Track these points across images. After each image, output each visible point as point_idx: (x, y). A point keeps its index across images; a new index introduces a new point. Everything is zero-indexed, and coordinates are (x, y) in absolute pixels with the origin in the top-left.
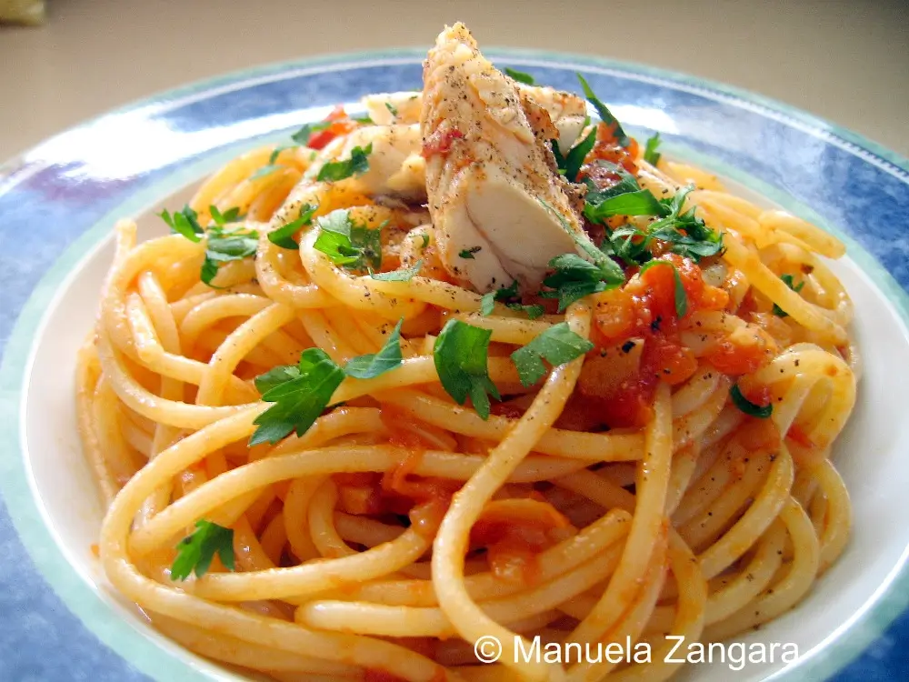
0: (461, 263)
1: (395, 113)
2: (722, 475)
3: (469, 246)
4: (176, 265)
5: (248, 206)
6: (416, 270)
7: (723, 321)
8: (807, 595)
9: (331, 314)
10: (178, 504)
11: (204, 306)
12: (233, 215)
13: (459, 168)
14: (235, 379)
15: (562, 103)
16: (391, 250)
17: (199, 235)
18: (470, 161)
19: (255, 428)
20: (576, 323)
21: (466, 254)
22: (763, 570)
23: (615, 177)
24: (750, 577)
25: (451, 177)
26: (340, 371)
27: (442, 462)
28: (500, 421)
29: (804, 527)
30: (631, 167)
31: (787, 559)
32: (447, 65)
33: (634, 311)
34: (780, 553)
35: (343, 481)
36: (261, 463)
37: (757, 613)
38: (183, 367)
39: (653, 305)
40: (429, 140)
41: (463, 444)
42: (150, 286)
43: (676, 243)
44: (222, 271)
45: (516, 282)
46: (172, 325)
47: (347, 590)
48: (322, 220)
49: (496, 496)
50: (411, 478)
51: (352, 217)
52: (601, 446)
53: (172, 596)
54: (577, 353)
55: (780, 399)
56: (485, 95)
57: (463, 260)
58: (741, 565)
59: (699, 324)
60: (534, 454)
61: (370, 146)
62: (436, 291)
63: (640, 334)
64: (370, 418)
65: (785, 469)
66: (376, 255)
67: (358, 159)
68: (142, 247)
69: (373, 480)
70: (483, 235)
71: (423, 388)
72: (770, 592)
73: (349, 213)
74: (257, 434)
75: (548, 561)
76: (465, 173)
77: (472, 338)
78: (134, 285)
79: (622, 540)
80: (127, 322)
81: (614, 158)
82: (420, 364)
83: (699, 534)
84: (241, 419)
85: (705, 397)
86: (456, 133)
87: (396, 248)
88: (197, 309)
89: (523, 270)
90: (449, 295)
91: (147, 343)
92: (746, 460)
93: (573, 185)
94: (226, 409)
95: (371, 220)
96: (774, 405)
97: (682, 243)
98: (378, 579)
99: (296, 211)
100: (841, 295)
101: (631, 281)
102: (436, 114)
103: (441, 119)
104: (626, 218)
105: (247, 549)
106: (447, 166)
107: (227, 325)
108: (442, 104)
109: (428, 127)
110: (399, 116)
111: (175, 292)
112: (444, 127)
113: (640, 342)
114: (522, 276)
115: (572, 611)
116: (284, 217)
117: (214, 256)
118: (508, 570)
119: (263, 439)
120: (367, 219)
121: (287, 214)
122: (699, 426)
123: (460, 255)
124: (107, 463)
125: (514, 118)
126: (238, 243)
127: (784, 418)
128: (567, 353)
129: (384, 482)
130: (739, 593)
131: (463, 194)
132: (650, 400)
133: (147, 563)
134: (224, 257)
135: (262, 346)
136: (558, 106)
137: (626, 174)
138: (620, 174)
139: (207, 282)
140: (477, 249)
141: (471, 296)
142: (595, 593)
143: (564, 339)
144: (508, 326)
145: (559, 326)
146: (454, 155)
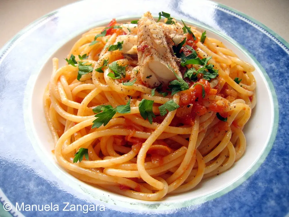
0: (146, 80)
1: (130, 31)
2: (212, 136)
3: (149, 75)
4: (70, 73)
5: (89, 53)
6: (135, 82)
7: (215, 98)
8: (232, 166)
9: (112, 93)
10: (74, 143)
11: (78, 86)
12: (85, 56)
13: (147, 56)
15: (176, 31)
16: (128, 73)
17: (76, 65)
18: (150, 55)
19: (93, 124)
20: (175, 100)
21: (148, 77)
22: (220, 161)
23: (190, 52)
24: (217, 162)
25: (144, 58)
26: (114, 111)
27: (140, 134)
28: (155, 124)
29: (232, 149)
30: (195, 48)
31: (228, 157)
32: (144, 25)
33: (191, 96)
34: (225, 156)
35: (115, 137)
36: (94, 133)
37: (218, 171)
38: (74, 104)
39: (196, 95)
40: (139, 47)
41: (146, 130)
42: (64, 80)
43: (205, 74)
44: (82, 76)
45: (161, 83)
46: (70, 91)
47: (116, 166)
48: (110, 65)
49: (153, 144)
50: (133, 138)
51: (118, 63)
52: (181, 130)
53: (73, 166)
54: (175, 109)
55: (230, 116)
56: (154, 36)
57: (147, 79)
58: (216, 159)
59: (208, 99)
60: (164, 133)
61: (123, 42)
62: (140, 87)
63: (192, 103)
64: (122, 121)
65: (229, 135)
66: (124, 74)
67: (119, 45)
68: (60, 69)
69: (123, 137)
70: (153, 72)
71: (136, 115)
72: (222, 166)
73: (117, 62)
74: (94, 125)
75: (166, 160)
76: (148, 58)
77: (149, 103)
78: (59, 79)
79: (184, 154)
80: (58, 91)
81: (190, 45)
82: (135, 109)
83: (205, 151)
84: (90, 120)
85: (209, 119)
86: (146, 46)
87: (130, 72)
88: (76, 87)
89: (163, 80)
90: (143, 89)
91: (64, 99)
92: (219, 132)
93: (178, 58)
94: (86, 117)
95: (123, 63)
96: (228, 118)
97: (206, 74)
98: (124, 163)
99: (103, 61)
100: (254, 80)
101: (191, 88)
102: (141, 40)
104: (192, 65)
105: (91, 152)
106: (144, 55)
108: (142, 37)
109: (138, 43)
110: (131, 32)
111: (70, 82)
112: (143, 44)
113: (192, 105)
114: (163, 82)
115: (171, 171)
116: (100, 63)
117: (81, 73)
118: (156, 162)
119: (95, 127)
120: (122, 64)
121: (100, 62)
122: (206, 126)
123: (147, 78)
124: (53, 126)
125: (162, 43)
126: (87, 68)
127: (230, 121)
128: (173, 108)
129: (126, 138)
130: (213, 167)
131: (148, 64)
132: (193, 120)
133: (67, 157)
134: (83, 73)
135: (94, 99)
136: (175, 32)
137: (194, 51)
138: (192, 51)
139: (78, 80)
140: (151, 76)
141: (149, 89)
142: (178, 166)
143: (172, 104)
144: (159, 99)
145: (171, 101)
146: (145, 52)
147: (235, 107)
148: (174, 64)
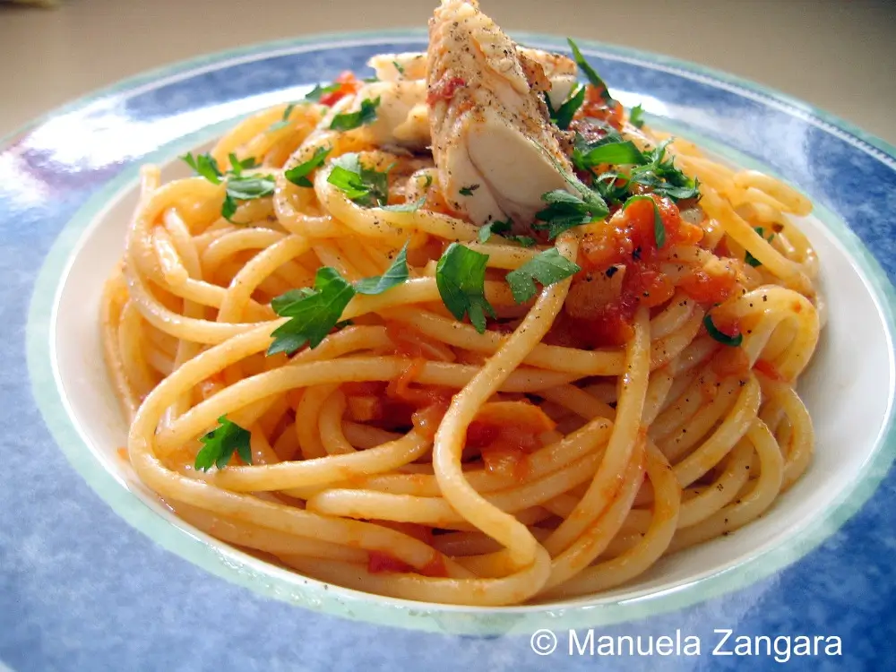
0: (460, 199)
1: (401, 70)
2: (696, 397)
3: (468, 185)
4: (197, 206)
5: (263, 157)
6: (420, 205)
7: (697, 255)
8: (772, 507)
9: (342, 242)
10: (199, 406)
11: (224, 239)
12: (250, 163)
13: (461, 112)
14: (253, 303)
15: (555, 64)
16: (398, 190)
17: (220, 178)
18: (471, 106)
19: (273, 339)
20: (564, 249)
21: (466, 191)
22: (732, 481)
23: (601, 132)
24: (720, 487)
25: (454, 120)
26: (350, 288)
27: (440, 371)
28: (495, 335)
29: (769, 446)
30: (617, 125)
31: (754, 477)
32: (451, 22)
33: (617, 240)
34: (748, 467)
35: (351, 390)
36: (278, 371)
37: (726, 520)
38: (206, 291)
39: (635, 237)
40: (434, 87)
41: (460, 355)
42: (174, 220)
43: (656, 187)
44: (241, 209)
45: (510, 219)
46: (195, 255)
47: (355, 481)
48: (335, 161)
49: (492, 399)
50: (413, 385)
51: (361, 160)
52: (586, 362)
53: (196, 485)
54: (566, 274)
55: (749, 332)
56: (486, 47)
57: (462, 196)
58: (708, 480)
59: (676, 255)
60: (523, 366)
61: (378, 100)
62: (438, 223)
63: (623, 261)
64: (376, 334)
65: (753, 394)
66: (383, 195)
67: (368, 111)
68: (167, 187)
69: (378, 388)
70: (480, 173)
71: (425, 306)
72: (739, 502)
73: (359, 157)
74: (274, 345)
75: (537, 461)
76: (466, 116)
77: (470, 262)
78: (158, 220)
79: (603, 445)
80: (153, 250)
81: (601, 115)
82: (423, 284)
83: (673, 447)
84: (260, 333)
85: (681, 321)
86: (458, 82)
87: (402, 189)
88: (216, 242)
89: (518, 210)
90: (450, 226)
91: (172, 265)
92: (718, 385)
93: (563, 132)
94: (245, 325)
95: (378, 164)
96: (744, 337)
97: (661, 188)
98: (380, 474)
99: (311, 154)
100: (809, 251)
101: (615, 215)
102: (440, 64)
103: (445, 69)
104: (610, 166)
105: (260, 453)
106: (450, 111)
107: (244, 256)
108: (446, 56)
109: (433, 76)
110: (405, 72)
111: (198, 227)
112: (448, 75)
113: (622, 267)
114: (516, 215)
115: (558, 509)
116: (301, 160)
117: (234, 194)
118: (501, 466)
119: (281, 348)
120: (376, 164)
121: (302, 156)
122: (675, 347)
123: (461, 192)
124: (129, 382)
125: (512, 67)
126: (255, 185)
127: (752, 349)
128: (557, 274)
129: (389, 391)
130: (711, 500)
131: (464, 135)
132: (631, 320)
133: (173, 459)
134: (243, 196)
135: (275, 275)
136: (550, 66)
137: (612, 130)
138: (607, 130)
139: (227, 217)
140: (474, 188)
141: (469, 227)
142: (577, 492)
143: (555, 262)
144: (502, 253)
145: (550, 251)
146: (458, 99)
147: (765, 298)
148: (555, 144)
